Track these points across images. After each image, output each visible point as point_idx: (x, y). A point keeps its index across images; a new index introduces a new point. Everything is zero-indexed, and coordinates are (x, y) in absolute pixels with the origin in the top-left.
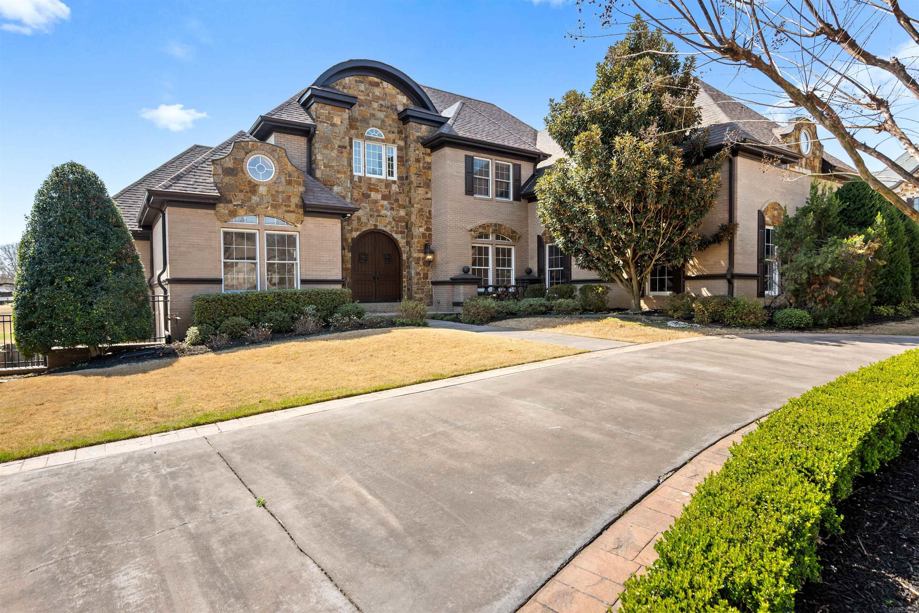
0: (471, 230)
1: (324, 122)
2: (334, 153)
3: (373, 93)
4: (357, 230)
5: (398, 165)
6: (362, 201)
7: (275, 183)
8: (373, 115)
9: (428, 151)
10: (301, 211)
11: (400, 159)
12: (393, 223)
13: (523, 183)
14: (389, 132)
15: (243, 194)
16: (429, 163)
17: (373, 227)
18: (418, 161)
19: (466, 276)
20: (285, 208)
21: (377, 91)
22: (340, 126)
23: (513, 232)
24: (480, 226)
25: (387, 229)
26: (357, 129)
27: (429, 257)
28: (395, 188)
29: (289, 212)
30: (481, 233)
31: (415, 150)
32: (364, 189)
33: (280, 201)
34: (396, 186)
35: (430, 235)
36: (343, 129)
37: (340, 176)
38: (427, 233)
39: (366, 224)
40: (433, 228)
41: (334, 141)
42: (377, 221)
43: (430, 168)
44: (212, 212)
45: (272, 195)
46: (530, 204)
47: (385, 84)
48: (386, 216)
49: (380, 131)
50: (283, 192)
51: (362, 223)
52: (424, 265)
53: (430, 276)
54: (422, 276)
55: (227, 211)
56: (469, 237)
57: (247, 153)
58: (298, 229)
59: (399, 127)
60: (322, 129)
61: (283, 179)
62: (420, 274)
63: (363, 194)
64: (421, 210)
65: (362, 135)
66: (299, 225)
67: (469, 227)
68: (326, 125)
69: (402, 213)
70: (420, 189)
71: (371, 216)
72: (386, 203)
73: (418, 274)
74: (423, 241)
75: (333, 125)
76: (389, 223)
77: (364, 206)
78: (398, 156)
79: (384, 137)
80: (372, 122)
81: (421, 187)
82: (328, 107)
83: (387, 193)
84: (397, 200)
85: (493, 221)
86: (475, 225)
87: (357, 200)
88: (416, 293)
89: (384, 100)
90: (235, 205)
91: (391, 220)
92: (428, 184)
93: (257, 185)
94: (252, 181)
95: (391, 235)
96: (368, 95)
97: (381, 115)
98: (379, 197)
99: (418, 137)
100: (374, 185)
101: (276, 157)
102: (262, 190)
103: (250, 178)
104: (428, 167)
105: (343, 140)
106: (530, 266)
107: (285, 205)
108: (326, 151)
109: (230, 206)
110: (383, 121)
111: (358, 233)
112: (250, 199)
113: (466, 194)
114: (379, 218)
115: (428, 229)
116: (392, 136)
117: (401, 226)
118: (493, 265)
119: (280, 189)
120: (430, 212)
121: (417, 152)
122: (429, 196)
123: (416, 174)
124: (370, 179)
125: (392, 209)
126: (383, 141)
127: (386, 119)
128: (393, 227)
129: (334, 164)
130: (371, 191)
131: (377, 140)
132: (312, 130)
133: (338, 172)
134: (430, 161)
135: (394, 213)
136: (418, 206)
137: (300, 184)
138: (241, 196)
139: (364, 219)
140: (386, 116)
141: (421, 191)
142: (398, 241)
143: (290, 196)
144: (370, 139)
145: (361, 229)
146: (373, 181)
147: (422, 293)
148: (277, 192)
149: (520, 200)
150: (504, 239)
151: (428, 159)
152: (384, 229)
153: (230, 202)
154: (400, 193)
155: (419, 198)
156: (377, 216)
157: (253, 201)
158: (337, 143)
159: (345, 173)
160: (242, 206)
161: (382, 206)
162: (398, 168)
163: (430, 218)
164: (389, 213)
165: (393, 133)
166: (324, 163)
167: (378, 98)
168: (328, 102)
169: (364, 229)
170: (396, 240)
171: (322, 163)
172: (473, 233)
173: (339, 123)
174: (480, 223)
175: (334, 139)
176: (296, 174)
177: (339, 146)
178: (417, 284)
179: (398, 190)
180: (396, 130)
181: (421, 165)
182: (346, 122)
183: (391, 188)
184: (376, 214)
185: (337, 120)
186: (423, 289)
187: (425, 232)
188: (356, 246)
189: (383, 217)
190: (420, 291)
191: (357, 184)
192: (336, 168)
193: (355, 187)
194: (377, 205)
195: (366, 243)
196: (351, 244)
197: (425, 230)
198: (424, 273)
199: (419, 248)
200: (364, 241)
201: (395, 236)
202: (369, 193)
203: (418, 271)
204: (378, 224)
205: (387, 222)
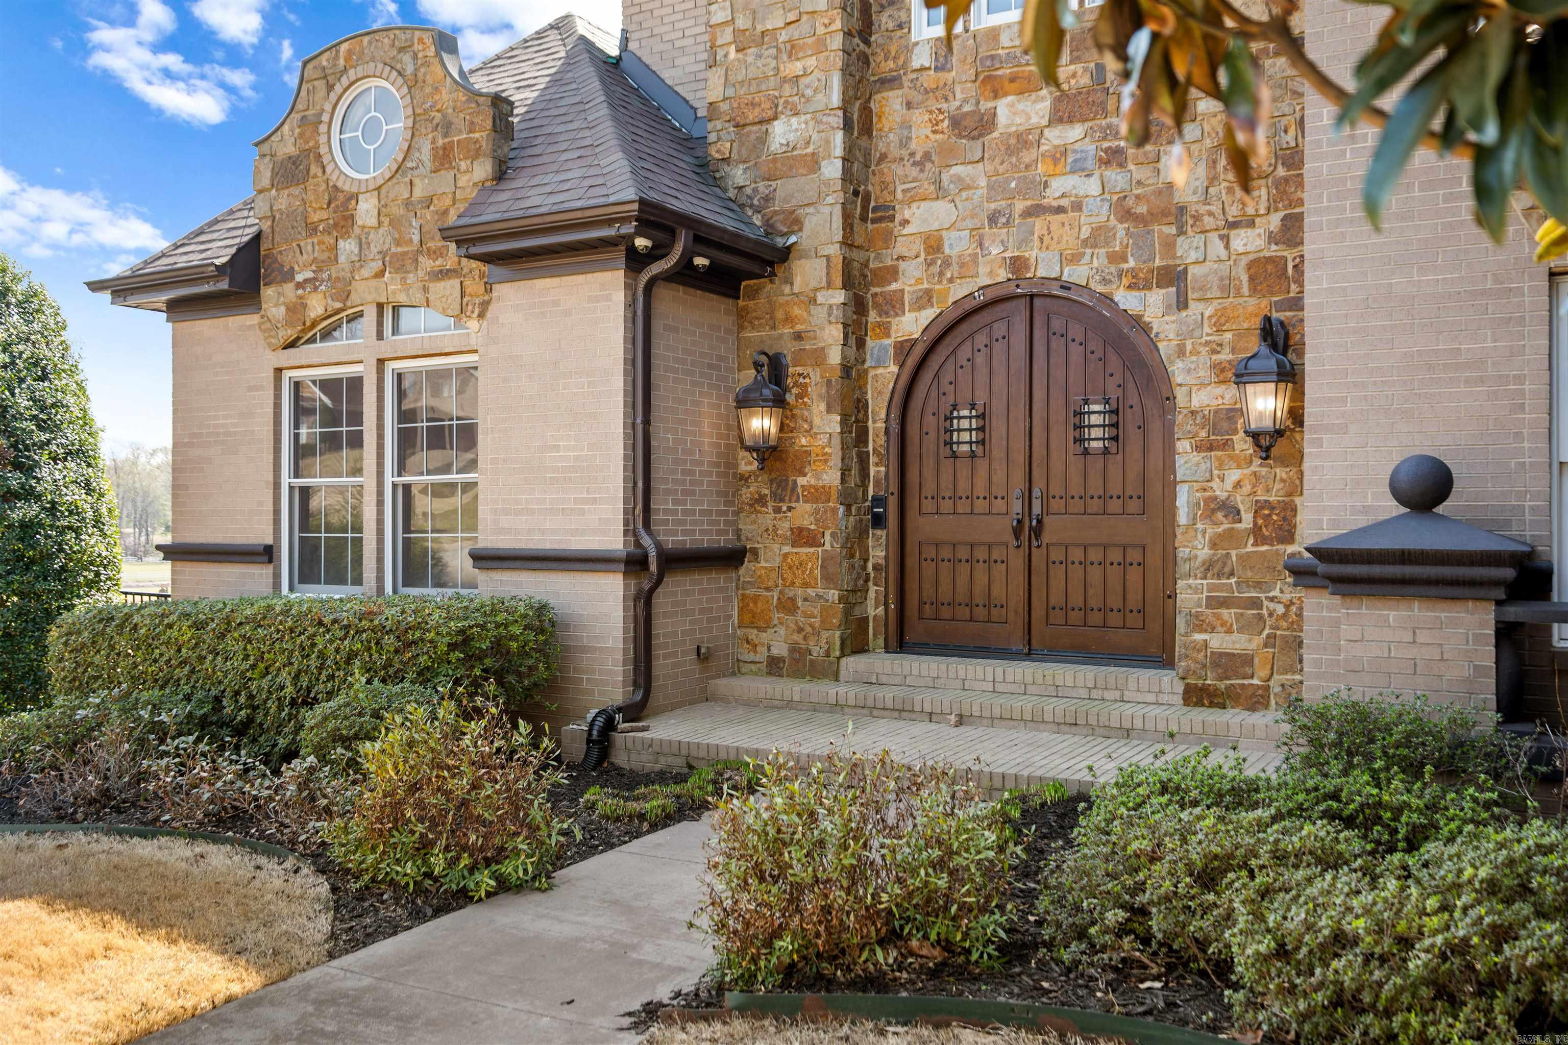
4: (925, 299)
6: (948, 155)
7: (402, 172)
12: (1121, 230)
15: (316, 240)
17: (1003, 275)
19: (1426, 536)
27: (1267, 405)
29: (442, 274)
32: (963, 95)
33: (416, 238)
37: (796, 67)
38: (1290, 255)
39: (968, 266)
44: (253, 319)
45: (394, 223)
48: (1078, 206)
50: (429, 201)
51: (947, 263)
53: (1306, 518)
54: (1247, 520)
55: (282, 311)
56: (1529, 230)
57: (329, 89)
58: (473, 343)
61: (426, 151)
62: (1235, 514)
63: (956, 122)
66: (473, 324)
71: (994, 218)
72: (1076, 132)
76: (1098, 238)
77: (958, 179)
87: (927, 156)
88: (1199, 624)
90: (299, 285)
91: (1105, 215)
93: (353, 196)
94: (341, 183)
95: (1107, 298)
98: (1037, 110)
100: (1012, 58)
101: (410, 69)
102: (366, 209)
103: (335, 176)
107: (429, 252)
109: (289, 291)
111: (928, 315)
112: (334, 254)
114: (1039, 224)
115: (1294, 230)
119: (417, 192)
124: (994, 33)
125: (1112, 158)
128: (1117, 258)
129: (775, 20)
130: (996, 95)
133: (793, 50)
135: (1117, 178)
137: (476, 155)
138: (312, 247)
139: (957, 244)
142: (1145, 329)
143: (445, 212)
145: (945, 293)
148: (408, 204)
152: (1067, 273)
153: (290, 275)
156: (1028, 213)
159: (820, 46)
160: (314, 284)
161: (1059, 155)
164: (1092, 186)
166: (739, 33)
169: (958, 291)
170: (1138, 322)
171: (728, 35)
184: (1020, 206)
186: (1256, 604)
187: (1274, 250)
188: (927, 376)
189: (1060, 210)
190: (1228, 614)
191: (929, 79)
192: (783, 37)
193: (916, 97)
194: (1027, 156)
195: (980, 359)
196: (894, 369)
197: (1272, 238)
198: (1259, 508)
199: (1225, 356)
200: (965, 351)
201: (1127, 300)
202: (985, 105)
203: (1220, 490)
204: (1032, 254)
205: (1085, 232)
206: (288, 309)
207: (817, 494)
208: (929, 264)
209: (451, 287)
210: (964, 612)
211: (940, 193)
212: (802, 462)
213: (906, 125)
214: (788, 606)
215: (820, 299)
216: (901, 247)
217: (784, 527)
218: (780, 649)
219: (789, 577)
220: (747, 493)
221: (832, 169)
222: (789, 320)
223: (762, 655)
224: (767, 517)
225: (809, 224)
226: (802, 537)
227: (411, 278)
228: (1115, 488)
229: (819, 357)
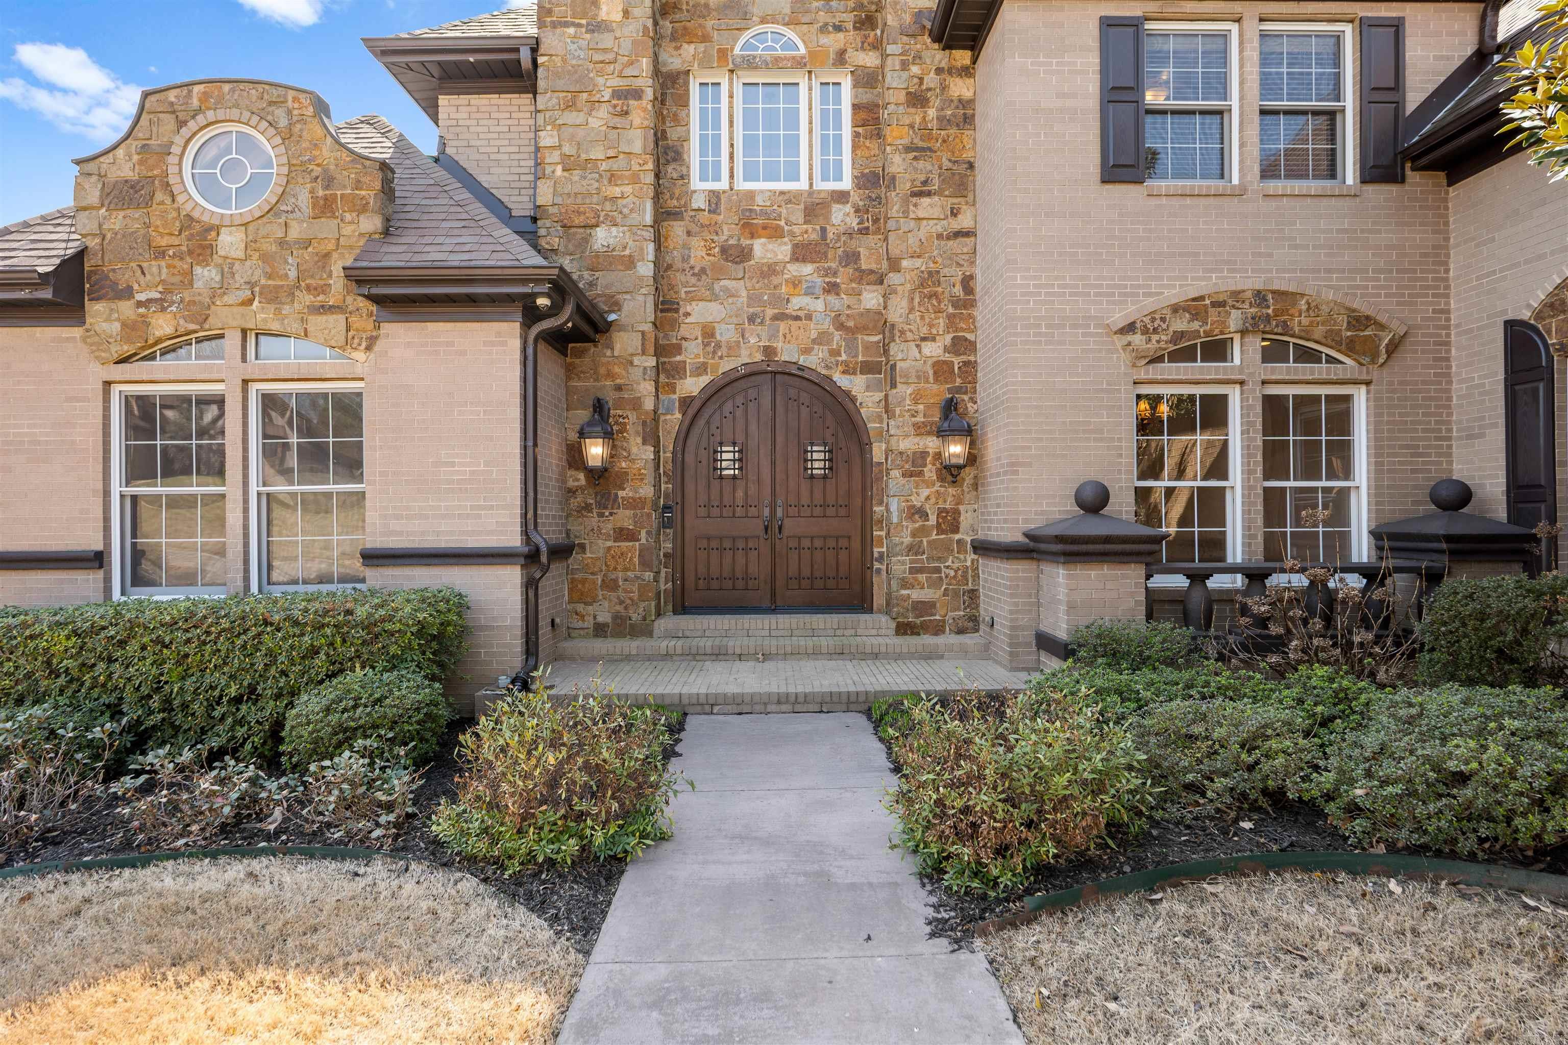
0: (1130, 328)
1: (566, 25)
2: (599, 119)
4: (701, 369)
5: (856, 135)
6: (719, 273)
7: (276, 214)
9: (963, 57)
10: (365, 302)
11: (863, 115)
12: (837, 335)
13: (1413, 99)
14: (823, 29)
15: (165, 263)
16: (966, 104)
17: (759, 357)
18: (917, 99)
19: (1094, 527)
20: (308, 299)
22: (621, 24)
23: (1359, 321)
24: (1175, 309)
25: (814, 361)
26: (705, 39)
27: (956, 449)
28: (842, 217)
29: (324, 309)
30: (1180, 336)
31: (905, 66)
32: (729, 233)
33: (293, 274)
34: (848, 208)
35: (969, 368)
37: (616, 191)
38: (957, 361)
39: (733, 349)
40: (980, 338)
41: (600, 81)
42: (773, 336)
43: (968, 120)
44: (76, 332)
45: (265, 258)
46: (1452, 192)
48: (809, 317)
49: (790, 34)
50: (306, 243)
51: (718, 346)
52: (941, 479)
53: (966, 519)
54: (933, 520)
55: (116, 326)
56: (1125, 358)
57: (181, 125)
58: (359, 371)
59: (860, 8)
60: (561, 46)
61: (304, 198)
62: (925, 516)
63: (724, 250)
64: (930, 278)
65: (723, 54)
66: (360, 356)
67: (1119, 318)
68: (571, 30)
69: (871, 299)
70: (926, 201)
71: (752, 319)
72: (807, 269)
73: (917, 513)
74: (938, 392)
75: (597, 27)
76: (822, 339)
77: (726, 289)
78: (856, 107)
79: (803, 50)
80: (760, 5)
81: (929, 194)
83: (814, 236)
84: (851, 258)
85: (1251, 282)
86: (1150, 304)
87: (703, 270)
88: (905, 584)
90: (140, 304)
91: (827, 325)
92: (959, 181)
93: (212, 228)
94: (196, 214)
95: (829, 378)
98: (782, 251)
100: (764, 213)
101: (283, 122)
102: (230, 242)
103: (189, 207)
104: (962, 116)
105: (628, 72)
106: (1460, 471)
107: (308, 288)
109: (126, 308)
111: (704, 380)
112: (188, 279)
113: (1104, 181)
114: (783, 326)
115: (962, 345)
116: (833, 42)
117: (867, 347)
118: (1248, 472)
119: (293, 234)
120: (967, 282)
121: (915, 69)
122: (965, 221)
123: (908, 149)
124: (751, 194)
125: (832, 288)
126: (799, 64)
129: (597, 153)
130: (752, 236)
131: (776, 64)
132: (525, 55)
133: (613, 178)
134: (968, 94)
135: (837, 302)
136: (918, 263)
137: (362, 210)
138: (157, 270)
139: (726, 333)
141: (927, 207)
142: (853, 400)
143: (327, 255)
144: (750, 64)
145: (716, 367)
146: (760, 202)
147: (935, 584)
148: (282, 243)
149: (1400, 179)
150: (1307, 355)
151: (960, 88)
152: (803, 360)
153: (128, 293)
154: (864, 231)
155: (922, 234)
156: (776, 318)
157: (198, 285)
158: (606, 85)
159: (635, 179)
160: (161, 304)
161: (795, 283)
162: (855, 147)
163: (970, 304)
164: (819, 305)
165: (838, 28)
166: (565, 157)
169: (726, 366)
170: (847, 394)
171: (555, 157)
172: (1137, 339)
173: (617, 16)
174: (1176, 293)
175: (600, 73)
177: (618, 94)
178: (913, 550)
179: (854, 222)
180: (849, 19)
181: (932, 113)
182: (643, 11)
183: (827, 218)
184: (770, 312)
185: (610, 9)
186: (938, 570)
187: (947, 357)
188: (701, 422)
189: (797, 318)
190: (922, 577)
191: (705, 217)
192: (604, 166)
193: (694, 228)
194: (776, 280)
195: (739, 413)
196: (678, 416)
197: (946, 350)
198: (941, 511)
199: (920, 419)
200: (728, 407)
201: (842, 380)
202: (745, 242)
203: (917, 502)
204: (779, 345)
205: (814, 334)
206: (124, 325)
207: (635, 504)
208: (706, 345)
209: (336, 322)
210: (729, 584)
211: (714, 298)
212: (621, 479)
213: (687, 247)
214: (611, 585)
215: (636, 361)
216: (684, 331)
217: (608, 527)
218: (604, 617)
219: (612, 563)
220: (575, 502)
221: (646, 269)
222: (610, 375)
223: (589, 623)
224: (593, 520)
225: (627, 307)
226: (622, 534)
227: (286, 309)
228: (831, 500)
229: (636, 404)
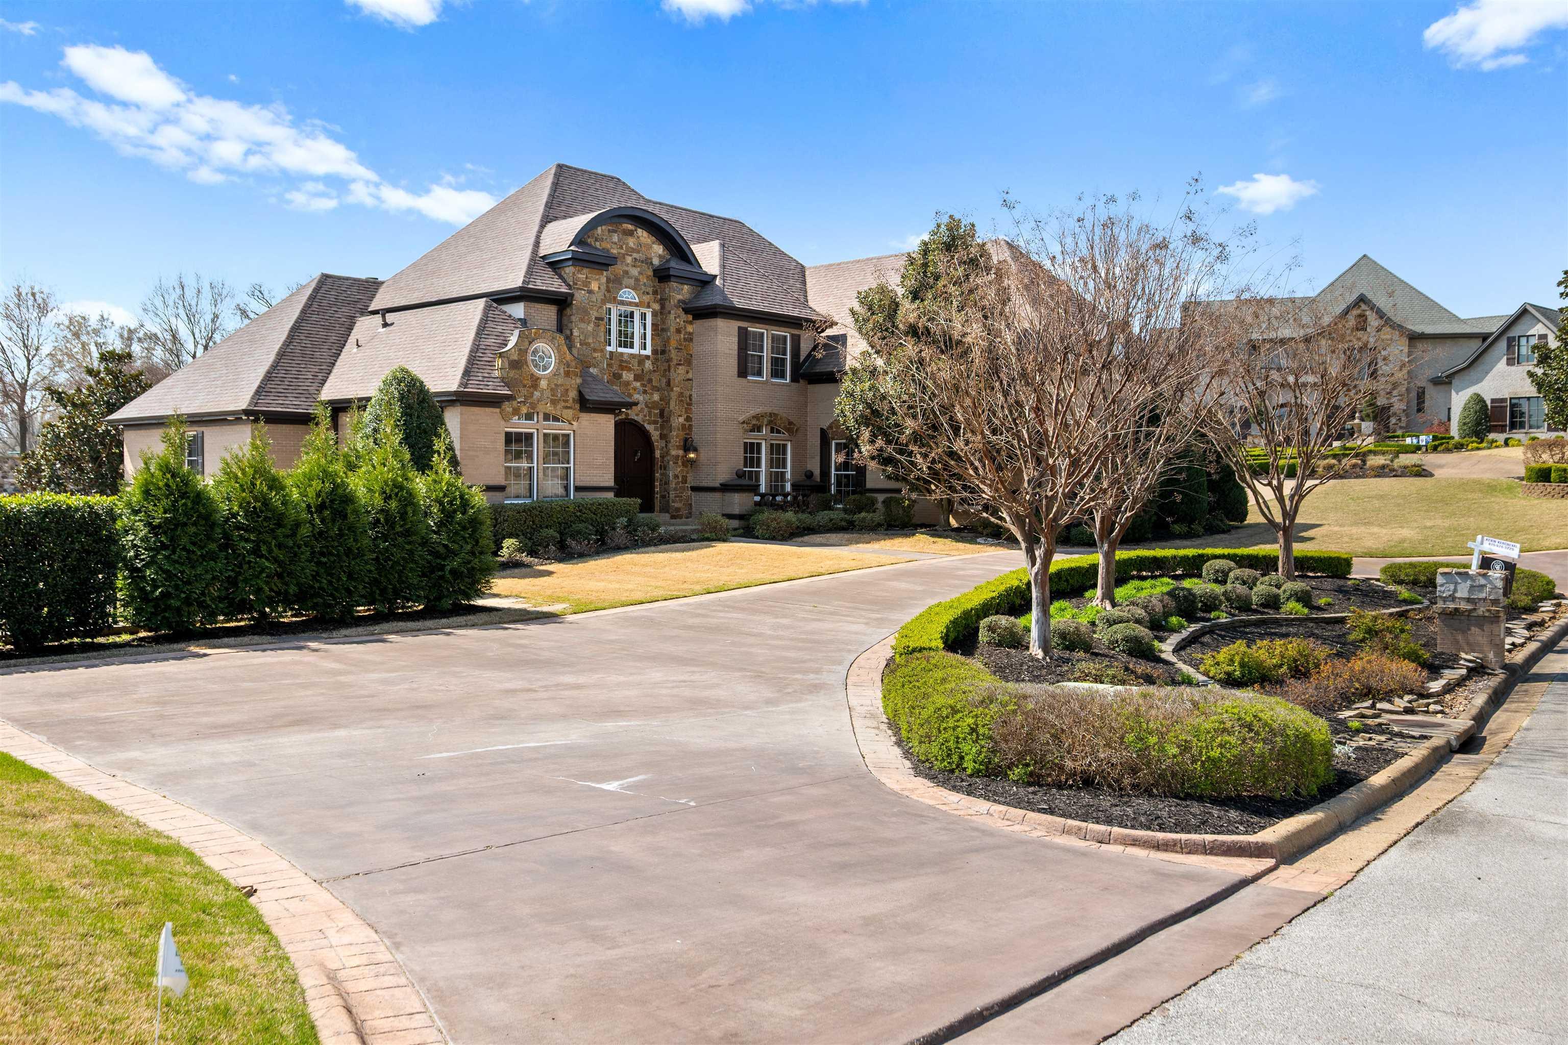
0: (744, 422)
1: (581, 290)
2: (590, 327)
3: (627, 244)
5: (652, 335)
7: (555, 375)
8: (626, 272)
9: (691, 319)
10: (577, 406)
11: (655, 328)
12: (646, 410)
13: (802, 358)
14: (644, 293)
15: (526, 389)
16: (690, 334)
17: (624, 416)
18: (678, 331)
19: (737, 481)
20: (563, 404)
21: (631, 242)
22: (598, 293)
23: (790, 423)
24: (753, 417)
25: (639, 419)
26: (612, 293)
27: (692, 456)
28: (648, 365)
29: (567, 408)
30: (753, 425)
31: (674, 317)
32: (616, 368)
34: (650, 362)
35: (691, 426)
36: (600, 296)
38: (687, 424)
40: (694, 417)
41: (591, 312)
43: (691, 340)
44: (498, 410)
45: (552, 390)
46: (809, 386)
47: (639, 231)
50: (562, 385)
52: (684, 465)
53: (689, 479)
54: (680, 479)
55: (510, 410)
56: (740, 432)
57: (530, 343)
58: (573, 428)
59: (654, 286)
60: (580, 296)
61: (562, 371)
62: (678, 477)
63: (614, 374)
64: (681, 394)
65: (615, 298)
66: (574, 423)
67: (741, 419)
68: (583, 292)
69: (656, 397)
70: (680, 367)
72: (638, 384)
73: (676, 476)
74: (683, 435)
75: (590, 292)
76: (642, 410)
78: (653, 324)
79: (637, 300)
80: (626, 281)
81: (681, 364)
82: (585, 271)
83: (641, 372)
84: (650, 381)
85: (768, 410)
86: (747, 415)
89: (638, 252)
91: (643, 406)
92: (688, 361)
93: (538, 378)
94: (534, 374)
95: (643, 426)
96: (621, 248)
97: (635, 272)
98: (631, 377)
99: (679, 301)
100: (626, 362)
102: (543, 384)
103: (532, 371)
104: (690, 339)
105: (599, 311)
106: (809, 467)
107: (564, 400)
108: (582, 325)
109: (515, 403)
110: (637, 280)
112: (532, 394)
113: (739, 376)
115: (688, 419)
116: (646, 298)
117: (655, 415)
118: (766, 466)
119: (559, 383)
120: (690, 397)
121: (677, 319)
122: (690, 376)
123: (675, 348)
124: (622, 354)
125: (645, 392)
126: (636, 305)
127: (641, 277)
128: (645, 416)
129: (590, 340)
130: (622, 370)
131: (629, 304)
132: (567, 299)
133: (595, 350)
134: (693, 332)
135: (647, 397)
136: (678, 389)
138: (524, 391)
140: (640, 273)
141: (681, 370)
142: (650, 433)
143: (567, 390)
144: (622, 303)
146: (625, 357)
147: (681, 501)
148: (556, 385)
149: (798, 382)
150: (778, 432)
151: (690, 329)
152: (636, 418)
153: (515, 398)
154: (654, 371)
155: (679, 378)
157: (535, 397)
158: (593, 315)
160: (525, 402)
161: (635, 389)
162: (653, 338)
163: (691, 405)
164: (641, 398)
165: (648, 293)
166: (581, 341)
167: (634, 250)
168: (586, 264)
170: (648, 432)
171: (578, 340)
172: (745, 425)
173: (597, 289)
174: (752, 412)
175: (592, 309)
176: (573, 364)
177: (596, 318)
178: (675, 489)
179: (651, 367)
180: (650, 290)
181: (682, 335)
182: (603, 287)
183: (644, 365)
185: (594, 286)
186: (682, 497)
187: (685, 423)
190: (677, 499)
192: (592, 346)
194: (630, 388)
197: (685, 420)
198: (683, 476)
199: (678, 444)
201: (648, 427)
202: (620, 372)
203: (676, 473)
206: (513, 409)
